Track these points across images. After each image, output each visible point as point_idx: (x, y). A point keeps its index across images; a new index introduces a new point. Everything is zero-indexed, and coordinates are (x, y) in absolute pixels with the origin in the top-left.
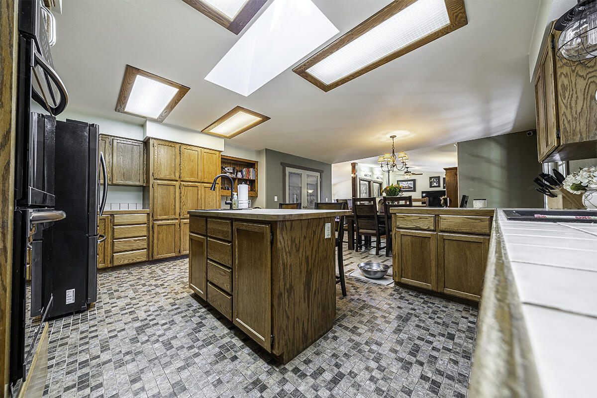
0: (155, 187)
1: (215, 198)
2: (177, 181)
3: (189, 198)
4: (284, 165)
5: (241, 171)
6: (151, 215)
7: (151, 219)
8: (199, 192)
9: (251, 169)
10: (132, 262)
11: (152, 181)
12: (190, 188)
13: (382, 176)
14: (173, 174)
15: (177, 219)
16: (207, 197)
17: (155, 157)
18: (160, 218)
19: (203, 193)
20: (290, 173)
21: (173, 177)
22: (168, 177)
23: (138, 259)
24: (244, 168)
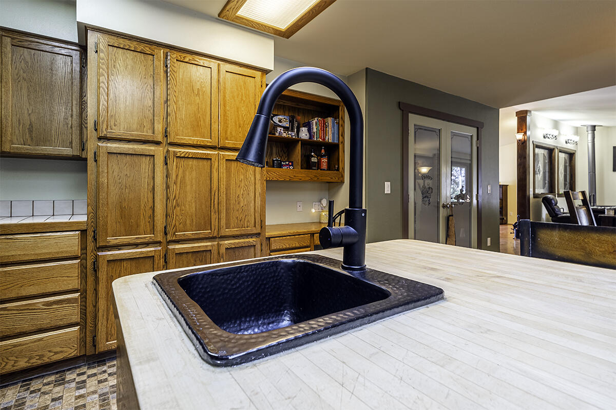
0: (102, 158)
1: (252, 188)
2: (158, 143)
3: (188, 187)
4: (405, 109)
5: (308, 125)
6: (90, 234)
7: (90, 246)
8: (214, 171)
9: (330, 120)
10: (39, 362)
11: (92, 144)
12: (190, 162)
13: (576, 138)
14: (147, 125)
15: (159, 243)
16: (232, 186)
17: (101, 79)
18: (112, 240)
19: (223, 176)
20: (418, 128)
21: (147, 134)
22: (136, 134)
23: (56, 353)
24: (313, 118)
